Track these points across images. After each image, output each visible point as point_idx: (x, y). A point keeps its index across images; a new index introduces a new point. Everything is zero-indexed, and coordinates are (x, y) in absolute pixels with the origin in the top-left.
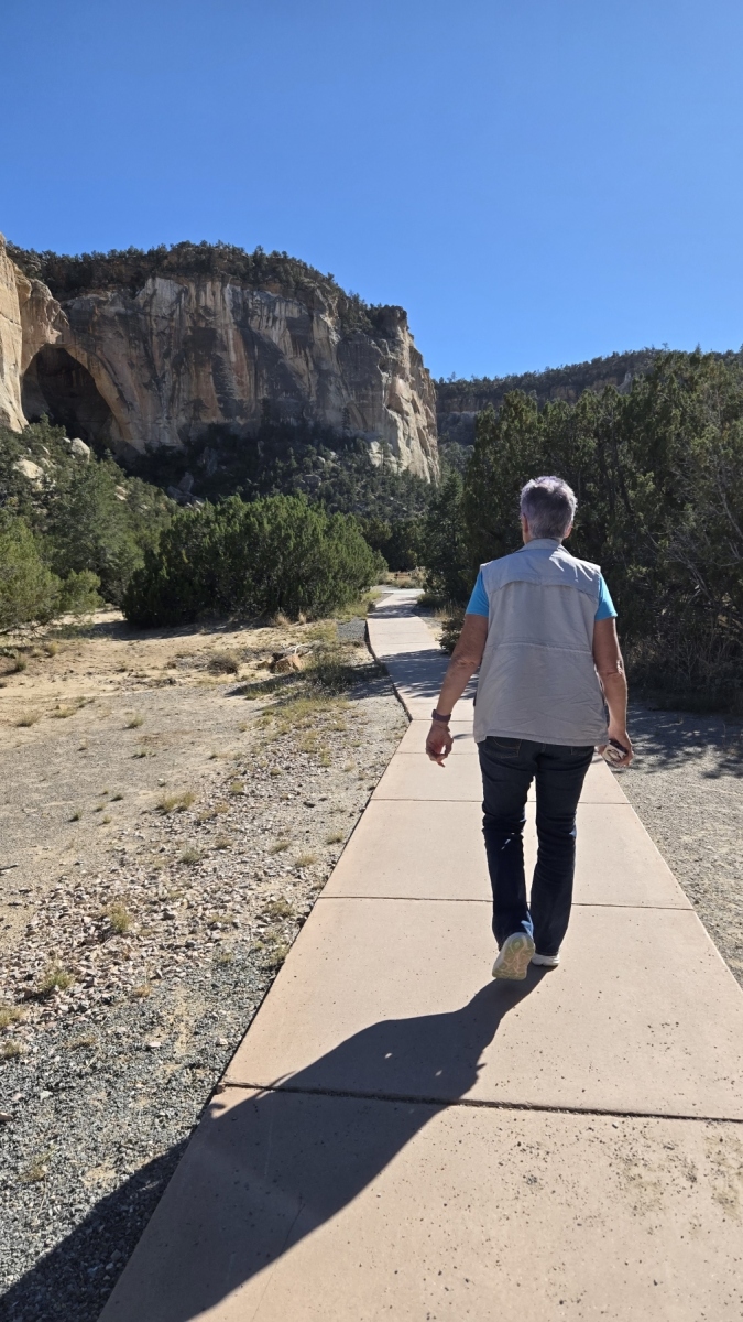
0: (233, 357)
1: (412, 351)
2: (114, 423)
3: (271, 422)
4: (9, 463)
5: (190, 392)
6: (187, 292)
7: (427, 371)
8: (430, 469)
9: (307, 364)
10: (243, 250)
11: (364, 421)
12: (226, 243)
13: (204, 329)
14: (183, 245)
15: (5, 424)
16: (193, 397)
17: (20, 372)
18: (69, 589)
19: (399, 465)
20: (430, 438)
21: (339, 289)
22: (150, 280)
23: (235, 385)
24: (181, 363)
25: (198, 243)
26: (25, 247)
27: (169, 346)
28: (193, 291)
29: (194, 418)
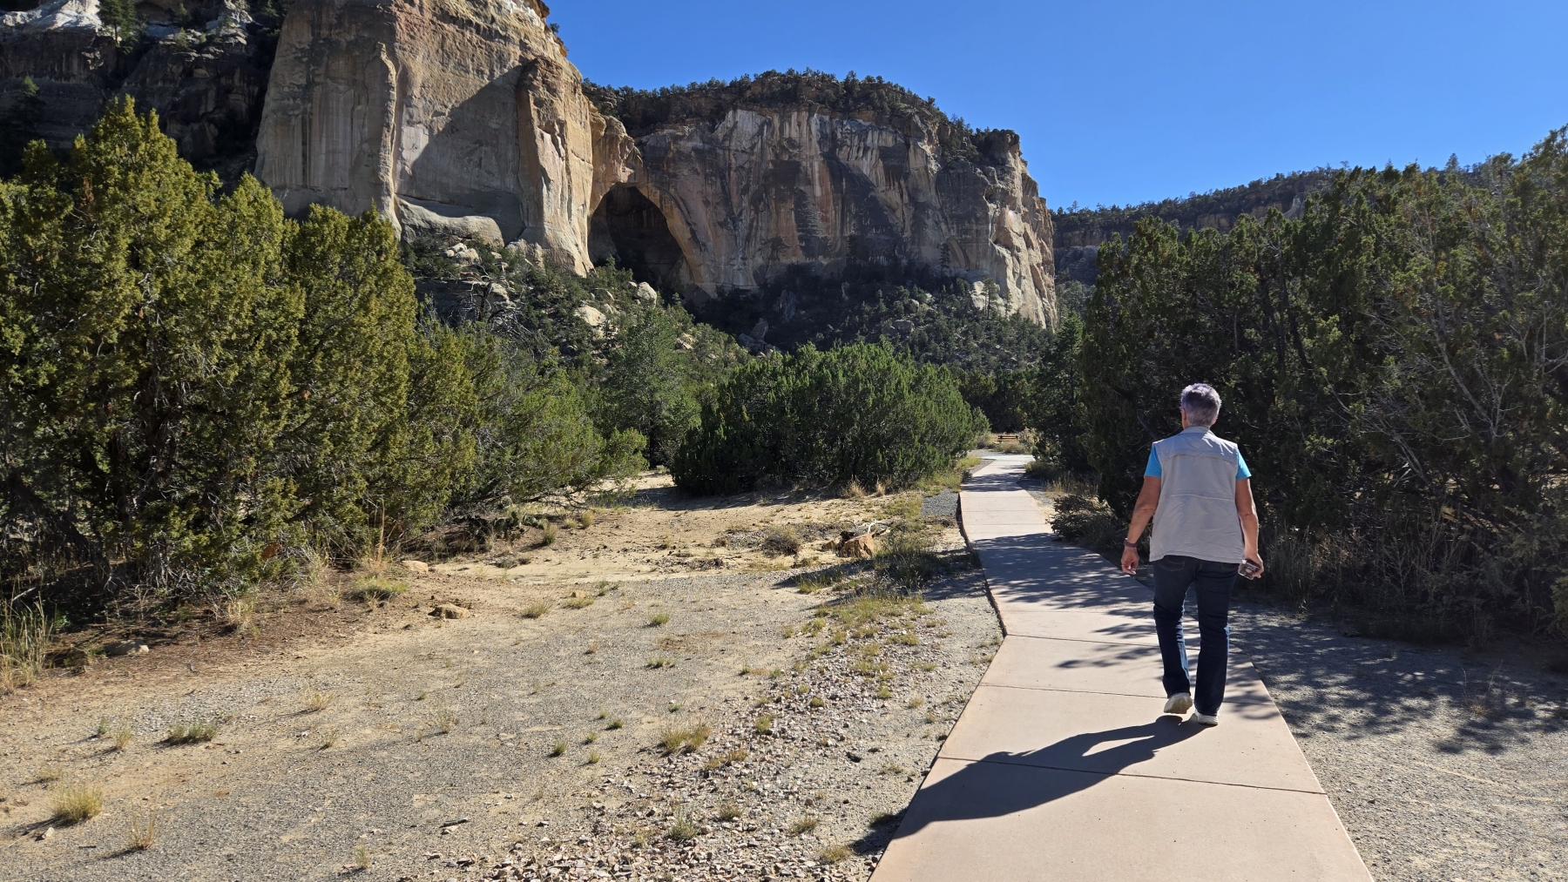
0: (818, 191)
1: (1025, 177)
2: (684, 265)
3: (858, 262)
4: (571, 310)
5: (768, 230)
6: (770, 123)
7: (1043, 201)
8: (1046, 313)
9: (902, 196)
10: (833, 77)
11: (966, 258)
12: (814, 70)
13: (788, 162)
14: (768, 74)
15: (570, 268)
16: (772, 235)
17: (588, 212)
18: (612, 450)
19: (1008, 308)
20: (1046, 277)
21: (941, 114)
22: (731, 112)
23: (819, 222)
24: (761, 199)
25: (784, 72)
26: (602, 84)
27: (749, 181)
28: (776, 122)
29: (772, 258)
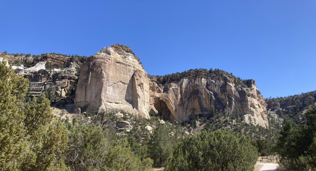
0: (204, 96)
1: (257, 91)
2: (171, 115)
4: (144, 127)
7: (262, 96)
8: (266, 124)
9: (225, 96)
10: (206, 69)
11: (243, 111)
12: (202, 68)
13: (196, 90)
14: (191, 70)
15: (145, 117)
16: (193, 107)
17: (149, 104)
19: (255, 123)
20: (265, 115)
21: (234, 76)
22: (182, 79)
23: (204, 104)
24: (190, 99)
25: (194, 69)
26: (152, 75)
27: (187, 95)
28: (193, 81)
29: (193, 113)
